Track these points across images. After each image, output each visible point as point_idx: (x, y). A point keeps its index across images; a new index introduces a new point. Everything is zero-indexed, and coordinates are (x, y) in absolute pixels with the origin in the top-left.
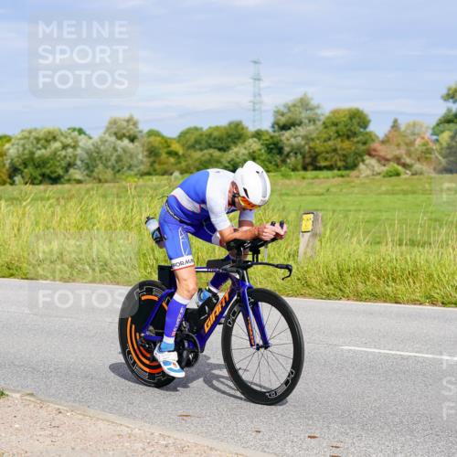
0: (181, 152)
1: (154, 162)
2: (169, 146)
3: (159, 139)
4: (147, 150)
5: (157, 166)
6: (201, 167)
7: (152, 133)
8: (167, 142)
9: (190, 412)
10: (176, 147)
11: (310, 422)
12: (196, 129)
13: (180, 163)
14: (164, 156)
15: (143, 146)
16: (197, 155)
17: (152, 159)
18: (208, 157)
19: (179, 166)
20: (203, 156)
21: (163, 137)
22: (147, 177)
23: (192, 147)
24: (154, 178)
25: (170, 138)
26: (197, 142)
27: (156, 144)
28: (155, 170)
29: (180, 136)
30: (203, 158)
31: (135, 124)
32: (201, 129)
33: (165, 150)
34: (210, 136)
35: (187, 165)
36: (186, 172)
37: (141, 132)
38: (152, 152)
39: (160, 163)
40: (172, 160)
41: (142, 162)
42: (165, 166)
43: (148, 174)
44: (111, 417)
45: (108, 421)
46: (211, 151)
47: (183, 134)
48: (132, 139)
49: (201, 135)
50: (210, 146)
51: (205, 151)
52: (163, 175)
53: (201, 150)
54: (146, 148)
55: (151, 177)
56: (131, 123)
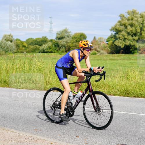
0: (27, 46)
1: (18, 49)
2: (23, 44)
3: (20, 41)
4: (16, 45)
5: (19, 50)
6: (33, 51)
7: (17, 40)
8: (22, 43)
9: (38, 129)
10: (25, 44)
11: (76, 132)
12: (32, 38)
13: (26, 49)
14: (21, 47)
15: (14, 44)
16: (32, 47)
17: (17, 48)
18: (35, 48)
19: (26, 50)
20: (34, 47)
21: (21, 41)
22: (16, 54)
23: (30, 44)
24: (18, 54)
25: (23, 41)
26: (32, 43)
27: (19, 43)
28: (18, 51)
29: (26, 41)
30: (34, 48)
31: (12, 37)
32: (33, 39)
33: (22, 45)
34: (36, 41)
35: (29, 50)
36: (28, 52)
37: (14, 39)
38: (18, 46)
39: (20, 49)
40: (24, 48)
41: (14, 49)
42: (22, 50)
43: (16, 53)
44: (13, 130)
45: (12, 131)
46: (36, 46)
47: (28, 40)
48: (11, 41)
49: (33, 40)
50: (36, 44)
51: (34, 46)
52: (21, 53)
53: (33, 45)
54: (15, 44)
55: (17, 54)
56: (11, 36)
